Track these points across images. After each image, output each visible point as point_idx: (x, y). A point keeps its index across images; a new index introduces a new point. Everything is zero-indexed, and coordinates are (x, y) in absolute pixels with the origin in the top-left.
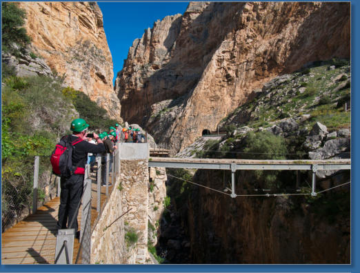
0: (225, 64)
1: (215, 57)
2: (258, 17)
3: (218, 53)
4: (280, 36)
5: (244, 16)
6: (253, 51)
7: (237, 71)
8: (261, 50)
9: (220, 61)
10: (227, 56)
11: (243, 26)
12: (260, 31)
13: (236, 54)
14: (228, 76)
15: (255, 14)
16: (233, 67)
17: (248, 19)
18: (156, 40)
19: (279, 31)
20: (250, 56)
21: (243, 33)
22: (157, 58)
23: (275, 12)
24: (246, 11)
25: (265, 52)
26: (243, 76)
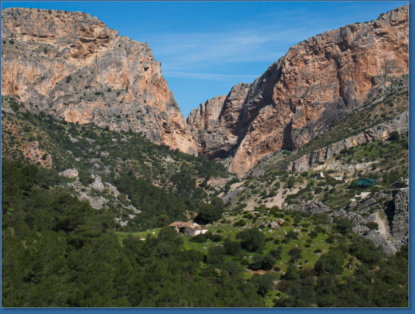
0: (246, 146)
1: (242, 144)
2: (260, 125)
3: (243, 141)
4: (270, 135)
5: (254, 125)
6: (259, 140)
7: (252, 150)
8: (262, 140)
9: (244, 145)
10: (248, 143)
11: (254, 130)
12: (262, 131)
13: (251, 142)
14: (248, 152)
15: (259, 124)
16: (250, 148)
17: (256, 127)
18: (209, 113)
19: (269, 132)
20: (258, 143)
21: (254, 133)
22: (210, 126)
23: (268, 124)
24: (254, 123)
25: (264, 141)
26: (255, 152)
